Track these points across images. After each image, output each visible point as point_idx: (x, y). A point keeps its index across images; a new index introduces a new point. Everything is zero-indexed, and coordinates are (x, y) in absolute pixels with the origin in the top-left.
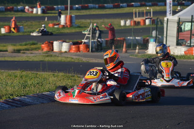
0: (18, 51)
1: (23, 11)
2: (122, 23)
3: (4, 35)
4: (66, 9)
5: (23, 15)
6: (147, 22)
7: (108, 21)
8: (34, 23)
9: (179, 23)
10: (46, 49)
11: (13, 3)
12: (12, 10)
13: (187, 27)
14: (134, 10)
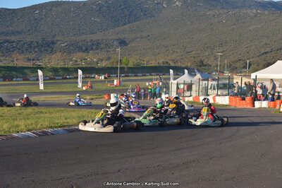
0: (92, 99)
1: (94, 78)
2: (147, 84)
3: (85, 91)
4: (117, 76)
5: (94, 80)
6: (161, 84)
7: (140, 83)
8: (100, 84)
9: (178, 84)
10: (107, 98)
11: (89, 73)
12: (88, 77)
13: (182, 86)
14: (153, 77)
